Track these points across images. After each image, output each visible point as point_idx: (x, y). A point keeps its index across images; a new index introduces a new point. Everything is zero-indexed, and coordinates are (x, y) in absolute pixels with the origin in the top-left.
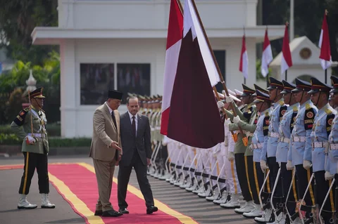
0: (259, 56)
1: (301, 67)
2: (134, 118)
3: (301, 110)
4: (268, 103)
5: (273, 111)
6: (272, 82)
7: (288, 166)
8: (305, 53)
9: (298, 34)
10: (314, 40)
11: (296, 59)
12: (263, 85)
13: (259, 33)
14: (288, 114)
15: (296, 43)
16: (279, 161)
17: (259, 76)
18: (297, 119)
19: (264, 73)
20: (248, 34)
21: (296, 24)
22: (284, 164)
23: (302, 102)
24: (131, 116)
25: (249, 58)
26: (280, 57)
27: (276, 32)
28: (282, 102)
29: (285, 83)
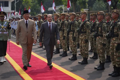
0: (11, 15)
1: (16, 16)
2: (50, 24)
3: (17, 22)
4: (12, 21)
5: (13, 22)
6: (13, 18)
7: (15, 29)
8: (17, 14)
9: (16, 11)
10: (18, 12)
11: (16, 15)
12: (12, 18)
13: (11, 11)
14: (15, 22)
15: (16, 13)
16: (14, 28)
17: (11, 17)
18: (16, 23)
19: (12, 17)
20: (10, 12)
21: (16, 10)
22: (14, 29)
23: (17, 21)
24: (49, 23)
25: (10, 15)
26: (14, 15)
27: (13, 11)
28: (14, 21)
29: (15, 18)
